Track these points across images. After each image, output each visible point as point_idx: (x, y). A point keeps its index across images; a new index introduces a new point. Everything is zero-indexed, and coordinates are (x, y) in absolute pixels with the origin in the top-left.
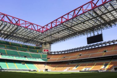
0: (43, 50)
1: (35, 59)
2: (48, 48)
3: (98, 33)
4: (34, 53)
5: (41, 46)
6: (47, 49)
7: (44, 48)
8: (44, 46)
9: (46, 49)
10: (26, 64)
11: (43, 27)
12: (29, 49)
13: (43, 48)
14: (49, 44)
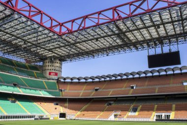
0: (48, 72)
1: (34, 91)
2: (57, 68)
3: (170, 50)
4: (29, 78)
5: (41, 64)
6: (56, 72)
7: (50, 68)
8: (50, 64)
9: (53, 71)
10: (18, 102)
11: (61, 25)
12: (17, 67)
13: (47, 68)
14: (59, 62)
